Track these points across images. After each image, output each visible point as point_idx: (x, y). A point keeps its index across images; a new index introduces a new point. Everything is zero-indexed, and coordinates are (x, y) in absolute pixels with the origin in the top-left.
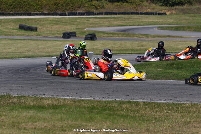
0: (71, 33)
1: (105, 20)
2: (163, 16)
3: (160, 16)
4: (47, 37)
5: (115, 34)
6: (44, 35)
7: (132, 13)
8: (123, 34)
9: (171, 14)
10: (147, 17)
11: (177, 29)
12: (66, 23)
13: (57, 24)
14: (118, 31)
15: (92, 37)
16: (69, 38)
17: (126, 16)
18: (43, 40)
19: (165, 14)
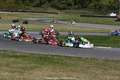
0: (17, 20)
1: (31, 15)
2: (57, 14)
3: (55, 14)
4: (6, 21)
5: (36, 21)
6: (4, 21)
7: (43, 12)
8: (40, 22)
9: (61, 13)
10: (50, 15)
11: (64, 20)
12: (13, 16)
13: (10, 16)
14: (37, 20)
15: (26, 22)
16: (15, 22)
17: (40, 13)
18: (4, 23)
19: (58, 13)
